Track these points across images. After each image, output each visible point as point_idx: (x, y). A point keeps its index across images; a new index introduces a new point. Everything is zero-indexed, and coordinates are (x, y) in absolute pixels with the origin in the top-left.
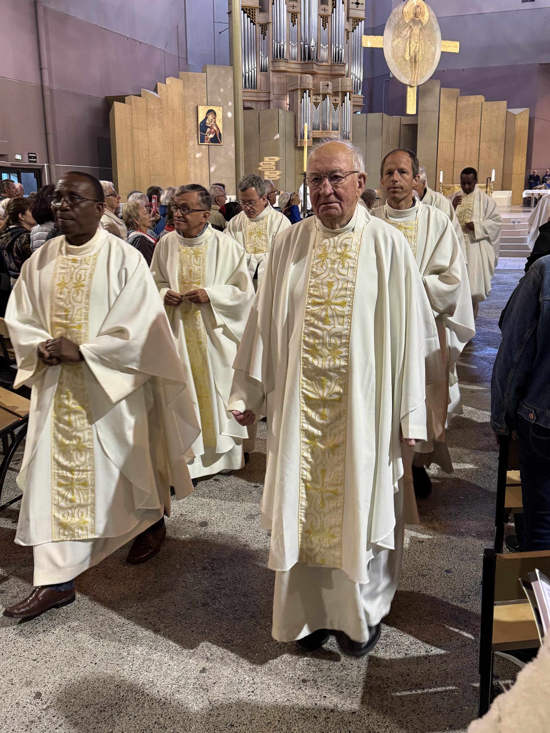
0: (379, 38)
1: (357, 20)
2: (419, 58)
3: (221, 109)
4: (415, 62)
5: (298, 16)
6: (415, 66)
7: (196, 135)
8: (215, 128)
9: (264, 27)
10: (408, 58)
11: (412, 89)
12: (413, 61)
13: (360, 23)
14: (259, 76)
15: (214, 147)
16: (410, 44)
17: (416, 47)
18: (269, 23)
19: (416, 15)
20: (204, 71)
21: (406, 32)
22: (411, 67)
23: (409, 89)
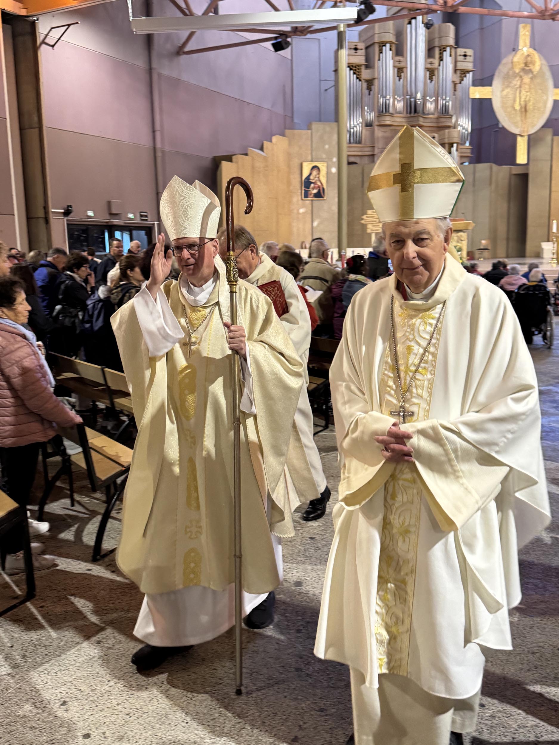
0: (488, 88)
1: (464, 72)
2: (530, 106)
3: (325, 164)
4: (526, 111)
5: (405, 70)
6: (526, 115)
7: (300, 191)
8: (319, 183)
9: (370, 83)
10: (517, 107)
11: (522, 138)
12: (523, 110)
13: (468, 75)
14: (364, 131)
15: (318, 202)
16: (520, 93)
17: (527, 96)
18: (374, 79)
19: (526, 64)
20: (309, 128)
21: (516, 82)
22: (521, 116)
23: (519, 139)
